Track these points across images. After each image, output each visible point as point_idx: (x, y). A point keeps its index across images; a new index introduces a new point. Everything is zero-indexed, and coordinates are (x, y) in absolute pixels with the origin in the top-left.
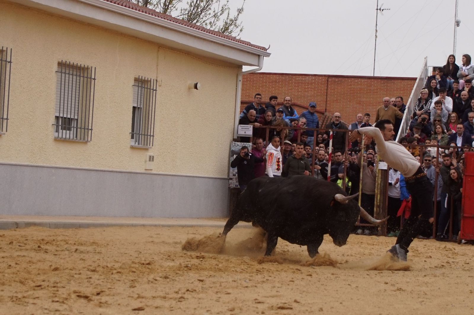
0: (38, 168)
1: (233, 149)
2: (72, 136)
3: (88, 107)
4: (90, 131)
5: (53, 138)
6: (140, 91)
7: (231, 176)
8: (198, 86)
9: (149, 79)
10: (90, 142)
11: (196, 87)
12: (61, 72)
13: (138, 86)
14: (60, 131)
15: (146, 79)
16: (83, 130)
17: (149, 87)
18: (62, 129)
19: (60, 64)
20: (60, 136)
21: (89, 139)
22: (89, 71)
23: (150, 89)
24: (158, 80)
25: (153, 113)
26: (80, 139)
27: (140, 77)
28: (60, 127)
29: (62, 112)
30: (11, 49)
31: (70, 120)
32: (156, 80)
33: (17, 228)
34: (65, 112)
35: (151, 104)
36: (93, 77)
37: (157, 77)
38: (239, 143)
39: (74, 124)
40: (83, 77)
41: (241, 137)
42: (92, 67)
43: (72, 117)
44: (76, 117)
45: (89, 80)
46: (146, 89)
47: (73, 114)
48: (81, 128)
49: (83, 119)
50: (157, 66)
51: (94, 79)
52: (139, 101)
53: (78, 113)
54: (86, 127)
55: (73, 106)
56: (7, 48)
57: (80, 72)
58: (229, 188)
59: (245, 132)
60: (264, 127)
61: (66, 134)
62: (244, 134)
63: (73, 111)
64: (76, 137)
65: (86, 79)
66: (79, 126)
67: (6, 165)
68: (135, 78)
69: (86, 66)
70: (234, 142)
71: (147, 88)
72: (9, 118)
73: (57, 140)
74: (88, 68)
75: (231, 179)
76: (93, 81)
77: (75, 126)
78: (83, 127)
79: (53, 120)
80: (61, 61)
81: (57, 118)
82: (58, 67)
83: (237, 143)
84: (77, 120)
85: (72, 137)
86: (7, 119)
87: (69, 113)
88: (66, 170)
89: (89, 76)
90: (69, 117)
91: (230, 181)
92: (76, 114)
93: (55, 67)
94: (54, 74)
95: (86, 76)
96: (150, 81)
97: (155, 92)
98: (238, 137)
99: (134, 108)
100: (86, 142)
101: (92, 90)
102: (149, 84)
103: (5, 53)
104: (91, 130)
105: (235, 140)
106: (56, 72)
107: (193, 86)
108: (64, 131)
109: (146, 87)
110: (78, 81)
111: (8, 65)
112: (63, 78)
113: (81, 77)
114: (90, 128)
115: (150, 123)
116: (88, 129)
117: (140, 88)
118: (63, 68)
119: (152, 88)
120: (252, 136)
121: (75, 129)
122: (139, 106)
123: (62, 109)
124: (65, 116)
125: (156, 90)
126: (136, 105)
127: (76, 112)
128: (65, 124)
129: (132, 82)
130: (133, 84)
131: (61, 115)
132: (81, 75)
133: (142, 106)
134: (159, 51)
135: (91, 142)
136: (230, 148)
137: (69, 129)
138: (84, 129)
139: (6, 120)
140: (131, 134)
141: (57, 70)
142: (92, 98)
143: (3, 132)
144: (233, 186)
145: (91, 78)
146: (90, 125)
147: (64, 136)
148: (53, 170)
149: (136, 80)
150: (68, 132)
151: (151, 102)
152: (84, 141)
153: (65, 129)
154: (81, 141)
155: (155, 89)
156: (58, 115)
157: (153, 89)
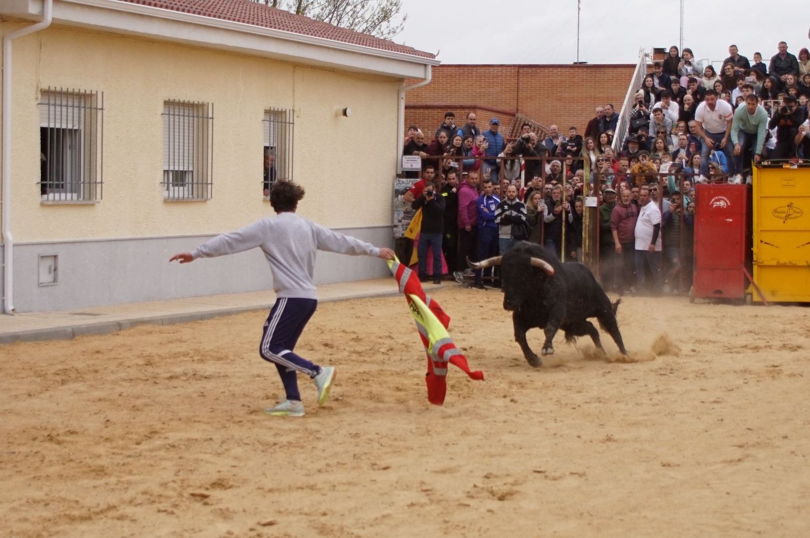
0: (145, 241)
1: (397, 187)
2: (186, 193)
3: (205, 154)
4: (209, 186)
5: (163, 199)
6: (272, 126)
7: (396, 222)
8: (348, 112)
9: (284, 110)
10: (210, 199)
11: (345, 113)
12: (169, 114)
13: (270, 121)
14: (171, 188)
15: (280, 110)
16: (200, 186)
17: (284, 121)
18: (173, 186)
19: (167, 103)
20: (171, 195)
21: (209, 196)
22: (205, 108)
23: (285, 123)
24: (295, 110)
25: (291, 153)
26: (198, 197)
27: (272, 109)
28: (171, 185)
29: (172, 164)
30: (103, 92)
31: (183, 173)
32: (293, 111)
33: (120, 330)
34: (176, 164)
35: (287, 142)
36: (210, 116)
37: (294, 106)
38: (404, 180)
39: (188, 179)
40: (198, 117)
41: (407, 172)
42: (208, 103)
43: (185, 170)
44: (191, 169)
45: (205, 120)
46: (280, 124)
47: (186, 165)
48: (197, 184)
49: (200, 170)
50: (293, 91)
51: (212, 118)
52: (272, 138)
53: (193, 164)
54: (205, 181)
55: (186, 155)
56: (97, 92)
57: (193, 110)
58: (394, 238)
59: (412, 166)
60: (436, 157)
61: (180, 192)
62: (410, 167)
63: (186, 161)
64: (192, 194)
65: (201, 120)
66: (195, 181)
67: (103, 241)
68: (265, 110)
69: (201, 102)
70: (398, 179)
71: (281, 122)
72: (103, 181)
73: (167, 201)
74: (203, 105)
75: (396, 226)
76: (210, 121)
77: (190, 181)
78: (200, 182)
79: (160, 177)
80: (167, 99)
81: (166, 172)
82: (165, 107)
83: (401, 180)
84: (192, 172)
85: (186, 196)
86: (101, 183)
87: (181, 164)
88: (181, 239)
89: (205, 115)
90: (181, 169)
91: (395, 229)
92: (191, 165)
93: (161, 108)
94: (159, 117)
95: (201, 115)
96: (285, 112)
97: (291, 125)
98: (403, 172)
99: (266, 148)
100: (205, 201)
101: (210, 132)
102: (284, 115)
103: (94, 98)
104: (211, 184)
105: (398, 176)
106: (162, 114)
107: (341, 112)
108: (176, 188)
109: (280, 120)
110: (191, 122)
111: (99, 113)
112: (172, 119)
113: (195, 118)
114: (209, 182)
115: (287, 166)
116: (207, 184)
117: (272, 123)
118: (172, 107)
119: (288, 121)
120: (420, 170)
121: (190, 185)
122: (272, 146)
123: (171, 160)
124: (176, 169)
125: (293, 123)
126: (268, 145)
127: (191, 162)
128: (177, 180)
129: (262, 116)
130: (263, 119)
131: (172, 168)
132: (195, 115)
133: (275, 145)
134: (295, 71)
135: (212, 200)
136: (393, 187)
137: (183, 185)
138: (202, 184)
139: (100, 185)
140: (263, 184)
141: (163, 112)
142: (210, 142)
143: (98, 200)
144: (398, 235)
145: (208, 118)
146: (209, 178)
147: (176, 195)
148: (164, 241)
149: (267, 112)
150: (181, 188)
151: (287, 139)
152: (203, 200)
153: (177, 185)
154: (198, 200)
155: (291, 121)
156: (167, 169)
157: (289, 123)
